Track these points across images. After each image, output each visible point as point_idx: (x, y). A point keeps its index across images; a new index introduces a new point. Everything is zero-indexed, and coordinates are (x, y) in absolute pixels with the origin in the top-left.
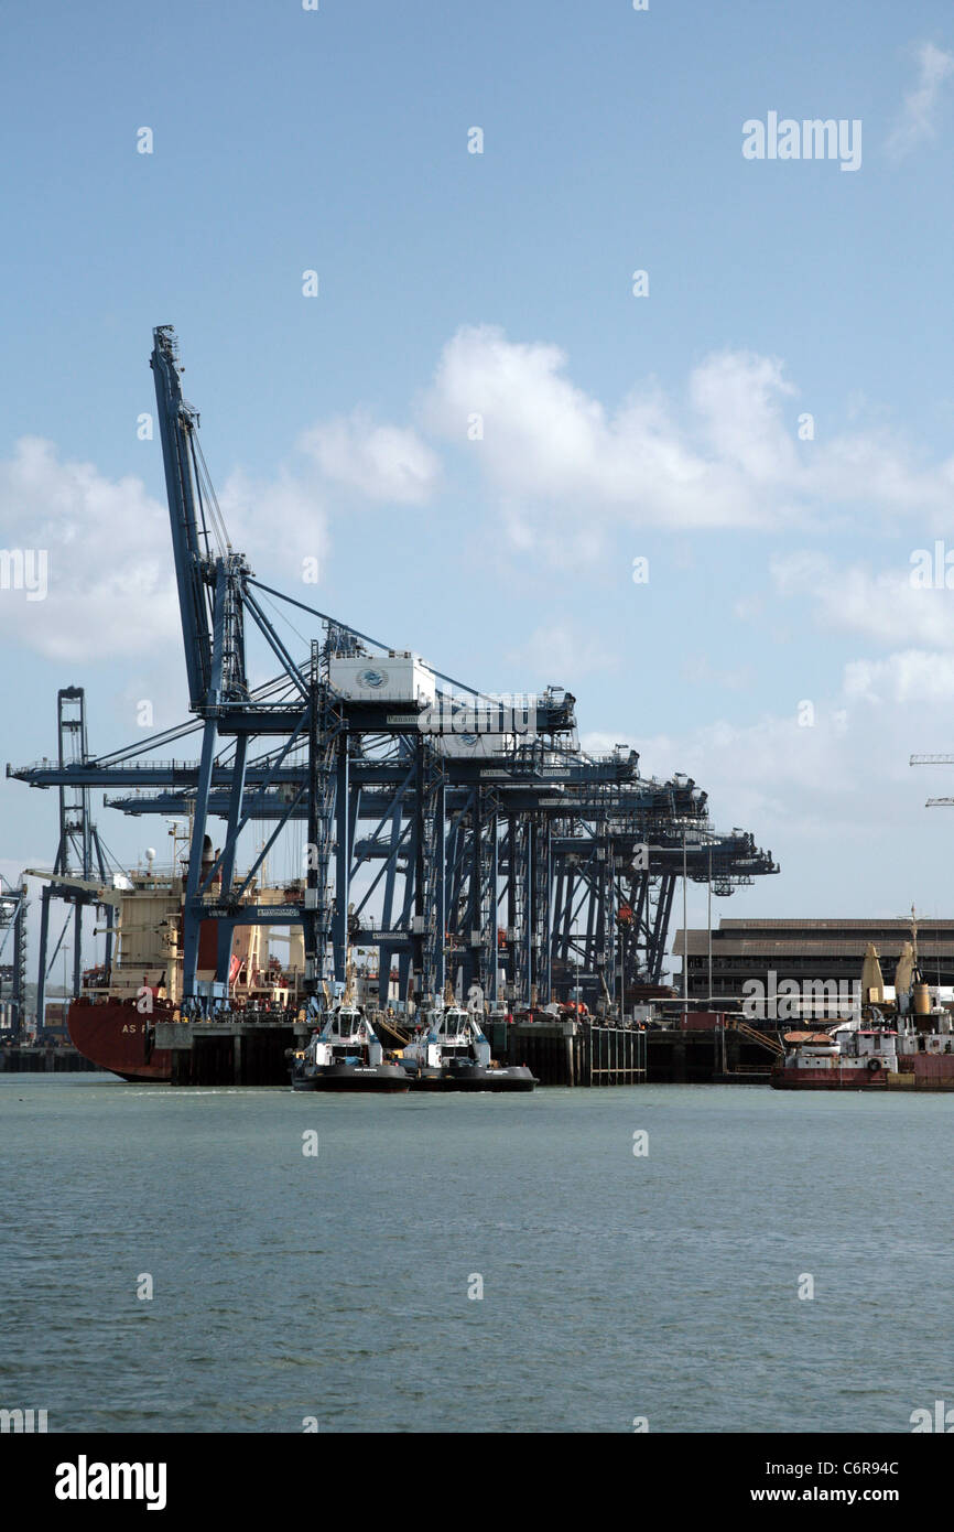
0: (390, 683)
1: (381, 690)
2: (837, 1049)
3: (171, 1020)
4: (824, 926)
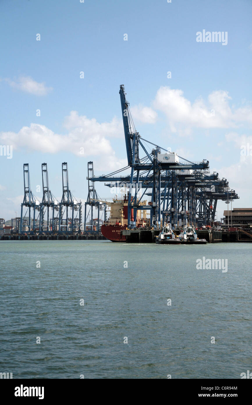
0: (170, 159)
1: (168, 161)
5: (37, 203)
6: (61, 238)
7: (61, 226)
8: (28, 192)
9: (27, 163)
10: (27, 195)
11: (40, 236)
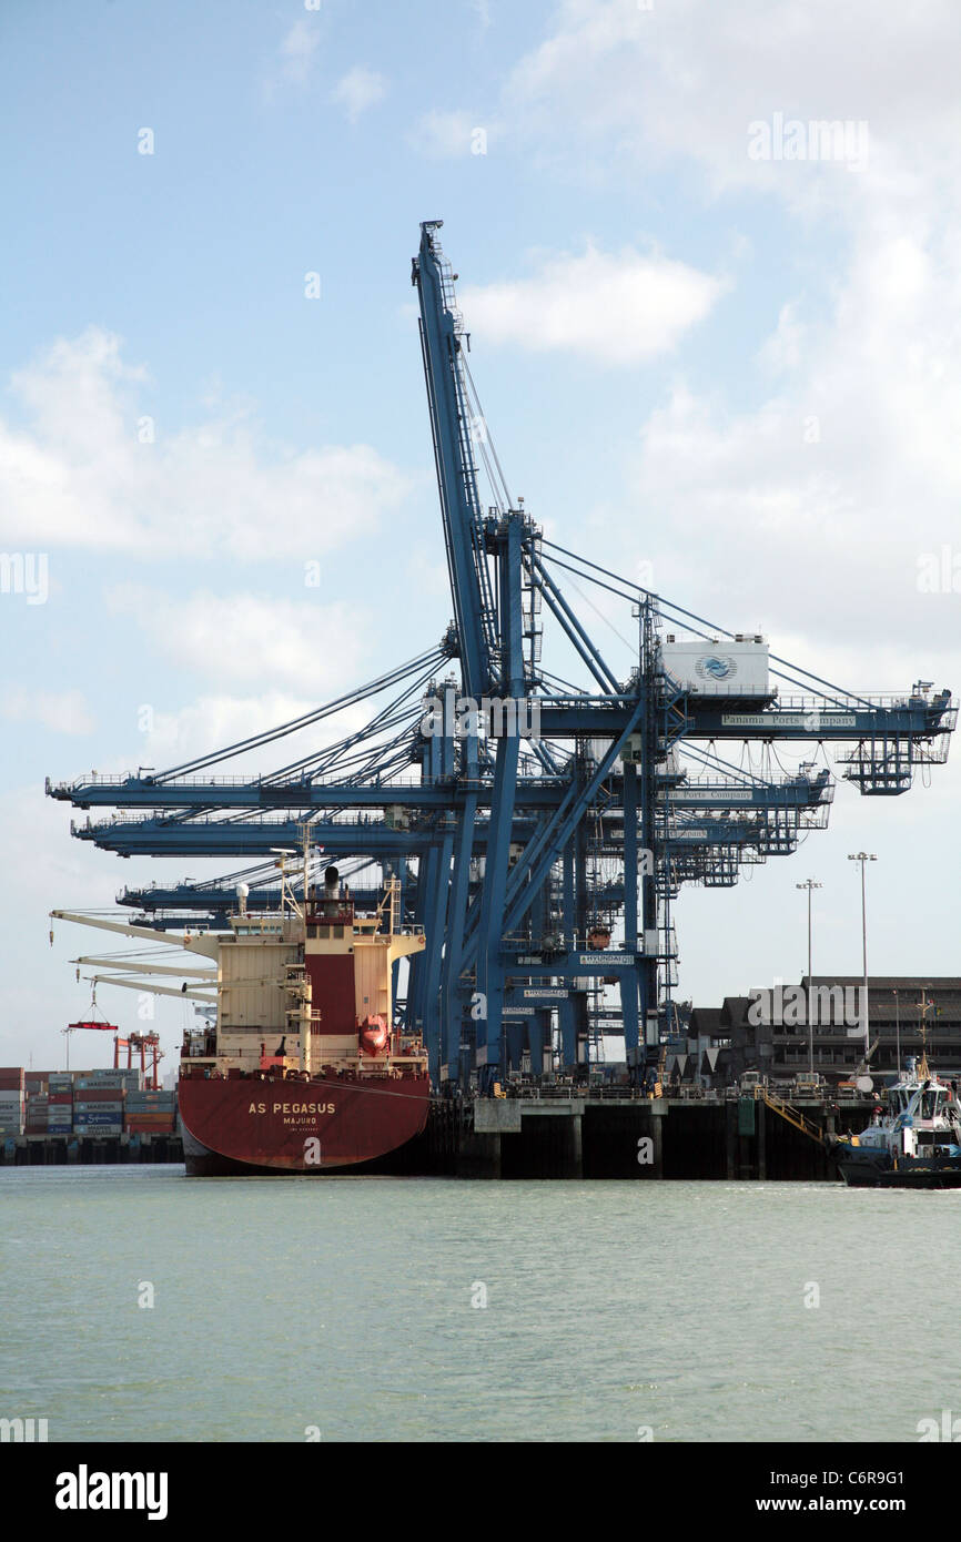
0: (738, 674)
1: (728, 682)
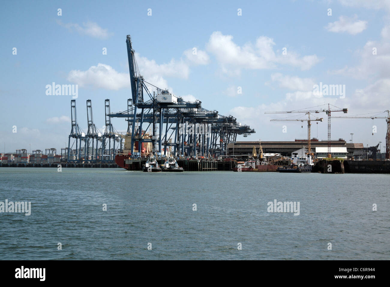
1: (166, 100)
2: (244, 164)
3: (128, 159)
4: (255, 143)
5: (83, 135)
6: (103, 166)
7: (103, 155)
8: (75, 125)
9: (74, 99)
10: (74, 127)
11: (85, 164)
